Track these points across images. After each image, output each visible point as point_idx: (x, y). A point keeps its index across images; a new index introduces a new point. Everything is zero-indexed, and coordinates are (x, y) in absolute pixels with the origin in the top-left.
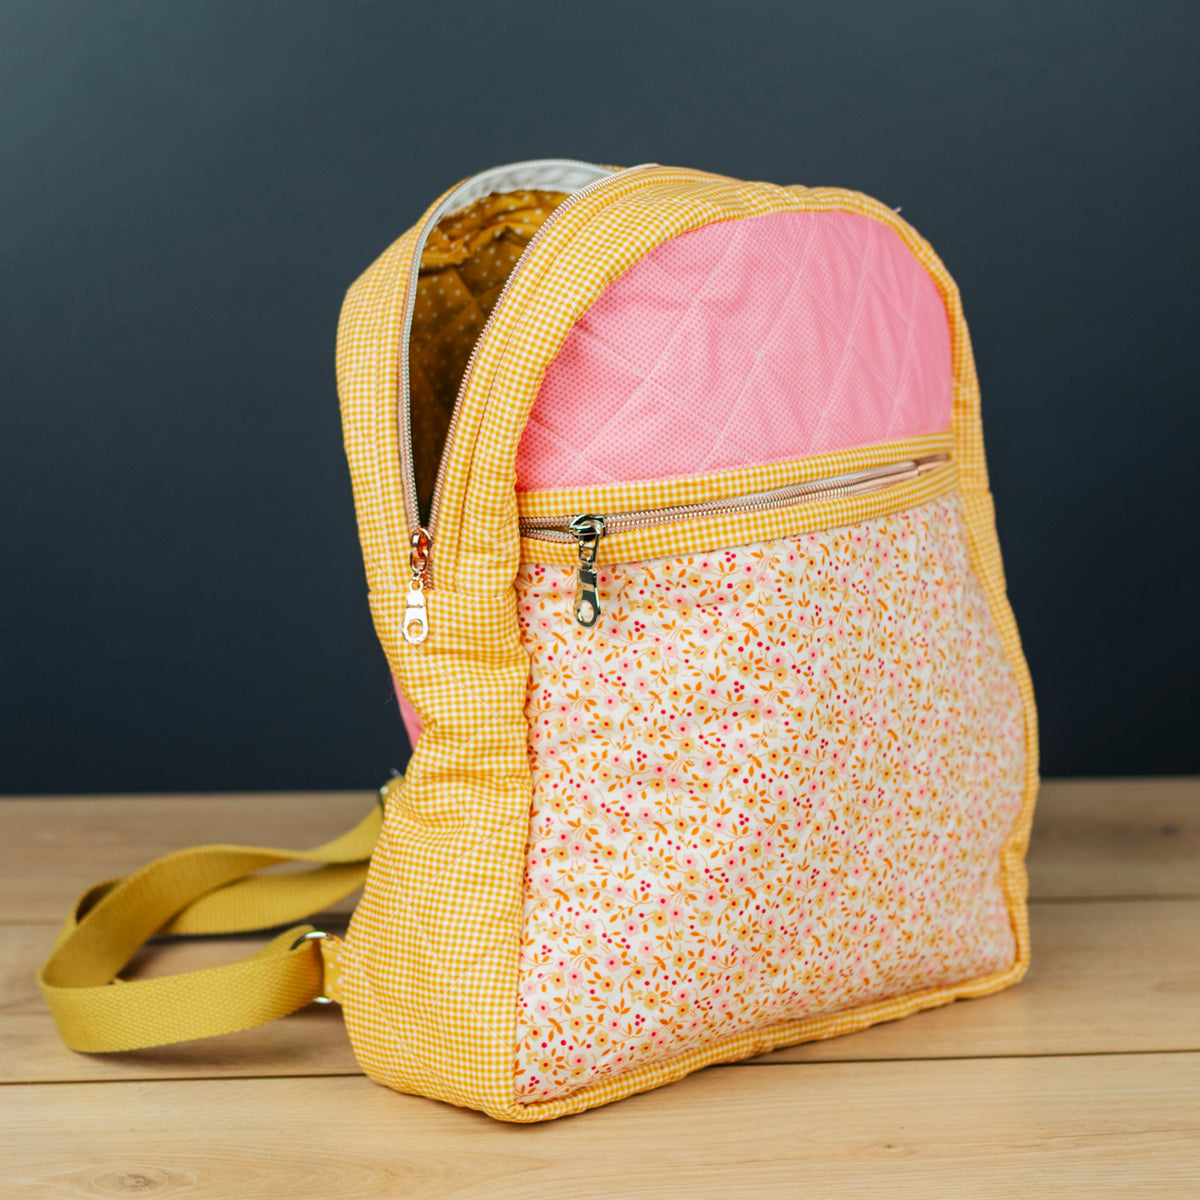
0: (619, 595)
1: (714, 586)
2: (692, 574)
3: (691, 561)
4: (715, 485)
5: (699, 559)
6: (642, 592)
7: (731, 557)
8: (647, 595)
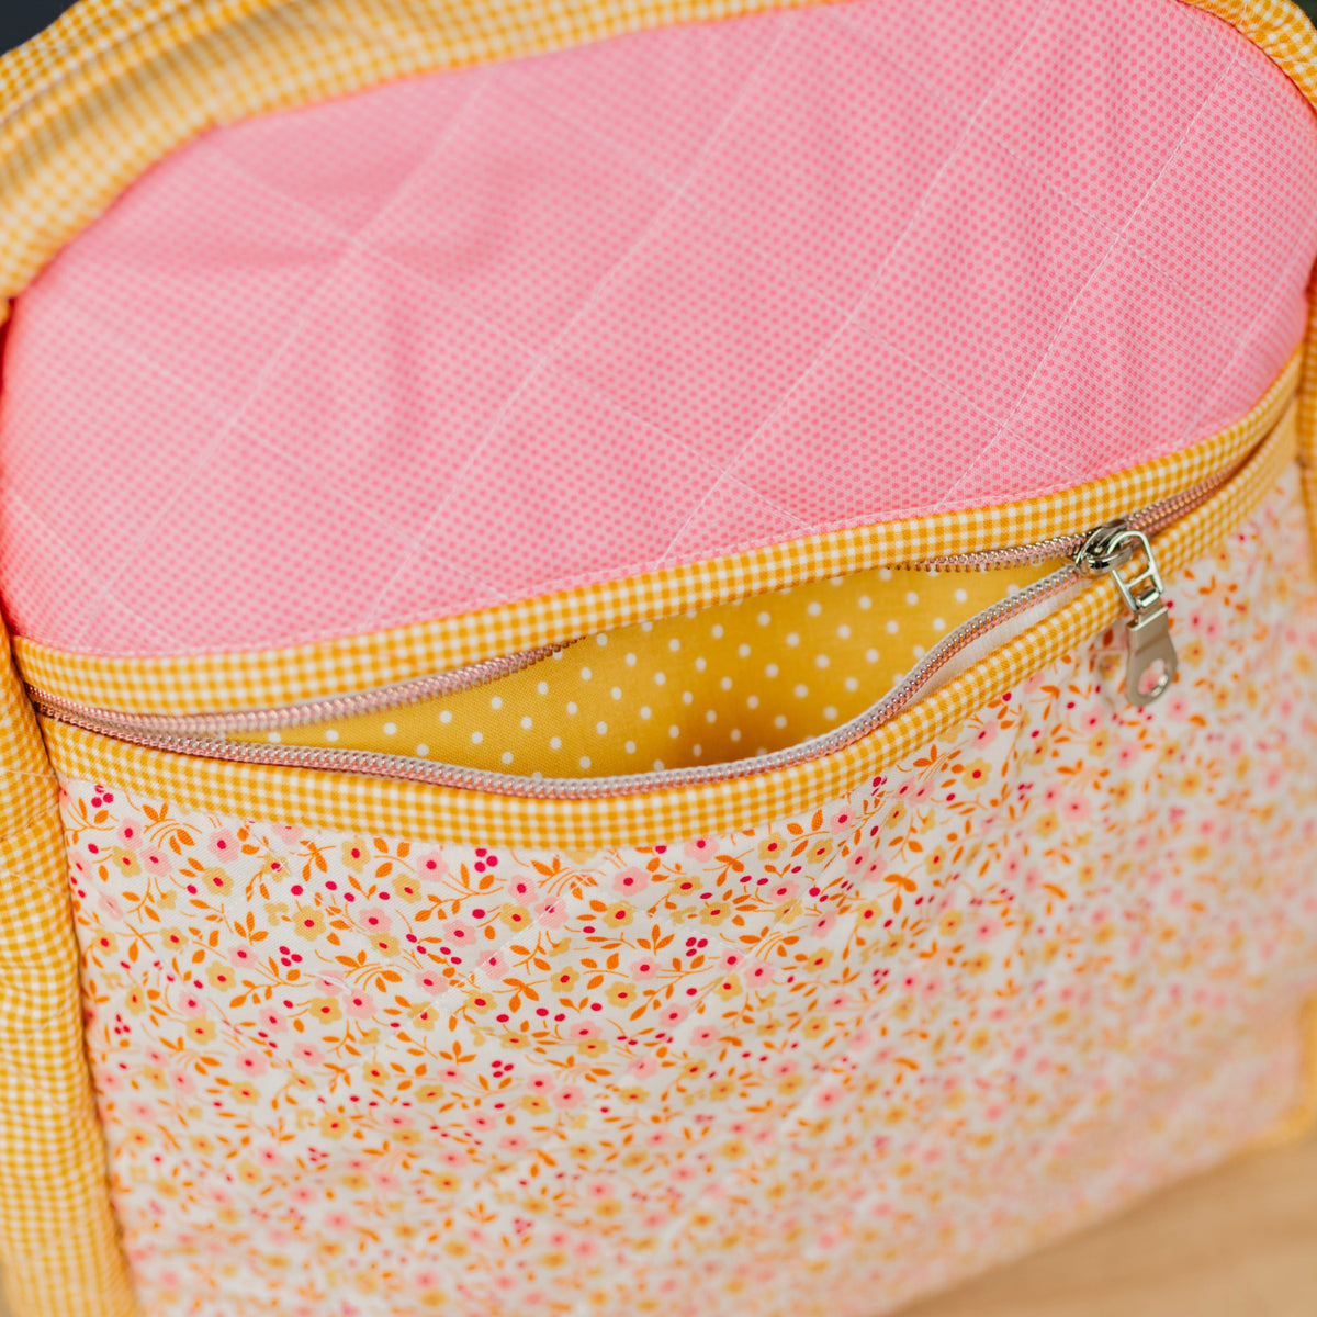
0: (249, 889)
1: (447, 908)
2: (403, 877)
3: (403, 850)
4: (402, 652)
5: (420, 850)
6: (297, 890)
7: (486, 861)
8: (306, 898)
